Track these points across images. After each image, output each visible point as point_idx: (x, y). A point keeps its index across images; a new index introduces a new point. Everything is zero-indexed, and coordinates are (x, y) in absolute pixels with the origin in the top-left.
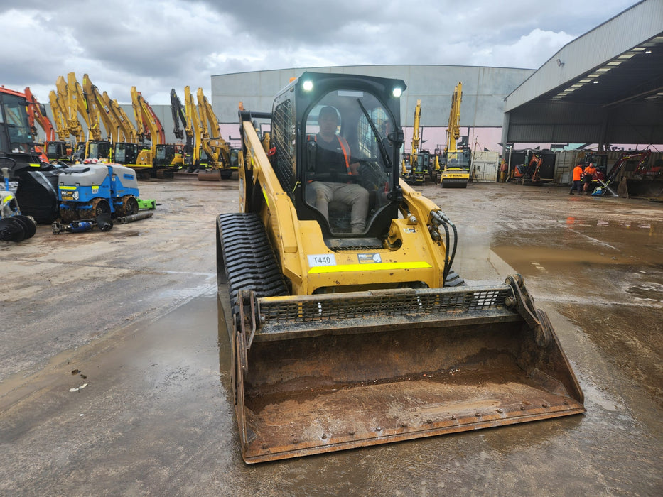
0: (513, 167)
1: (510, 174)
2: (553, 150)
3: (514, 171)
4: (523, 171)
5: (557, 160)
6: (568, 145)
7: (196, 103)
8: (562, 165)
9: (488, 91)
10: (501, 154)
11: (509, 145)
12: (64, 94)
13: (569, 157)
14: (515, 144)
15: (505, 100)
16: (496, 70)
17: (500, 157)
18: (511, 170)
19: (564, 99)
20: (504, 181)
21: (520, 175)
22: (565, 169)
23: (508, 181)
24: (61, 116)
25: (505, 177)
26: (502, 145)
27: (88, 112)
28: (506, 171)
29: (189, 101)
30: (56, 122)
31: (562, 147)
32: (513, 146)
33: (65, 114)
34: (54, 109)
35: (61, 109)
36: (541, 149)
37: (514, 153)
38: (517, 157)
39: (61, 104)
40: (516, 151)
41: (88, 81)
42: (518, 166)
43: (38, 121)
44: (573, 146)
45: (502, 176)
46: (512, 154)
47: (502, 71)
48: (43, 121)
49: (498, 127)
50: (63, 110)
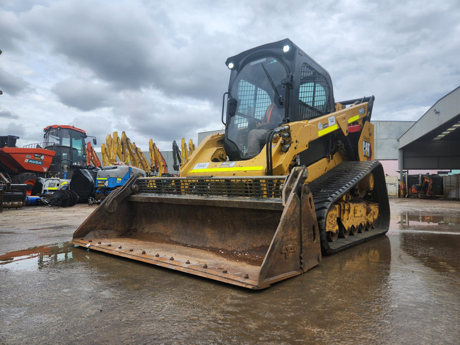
0: (409, 187)
1: (409, 192)
2: (439, 175)
3: (411, 189)
4: (419, 189)
5: (444, 181)
6: (451, 172)
7: (188, 148)
8: (449, 185)
9: (384, 137)
10: (399, 178)
11: (404, 172)
12: (110, 144)
13: (454, 180)
14: (409, 170)
15: (398, 141)
16: (389, 123)
17: (399, 180)
18: (408, 189)
19: (442, 139)
20: (404, 197)
21: (416, 192)
22: (452, 188)
23: (408, 197)
24: (107, 158)
25: (405, 194)
26: (399, 172)
27: (122, 153)
28: (404, 189)
29: (184, 147)
30: (103, 161)
31: (447, 173)
32: (408, 172)
33: (109, 157)
34: (103, 154)
35: (107, 154)
36: (430, 174)
37: (410, 177)
38: (413, 180)
39: (107, 151)
40: (410, 176)
41: (125, 135)
42: (414, 186)
43: (93, 162)
44: (455, 172)
45: (402, 193)
46: (408, 178)
47: (393, 123)
48: (96, 162)
49: (394, 160)
50: (108, 154)
